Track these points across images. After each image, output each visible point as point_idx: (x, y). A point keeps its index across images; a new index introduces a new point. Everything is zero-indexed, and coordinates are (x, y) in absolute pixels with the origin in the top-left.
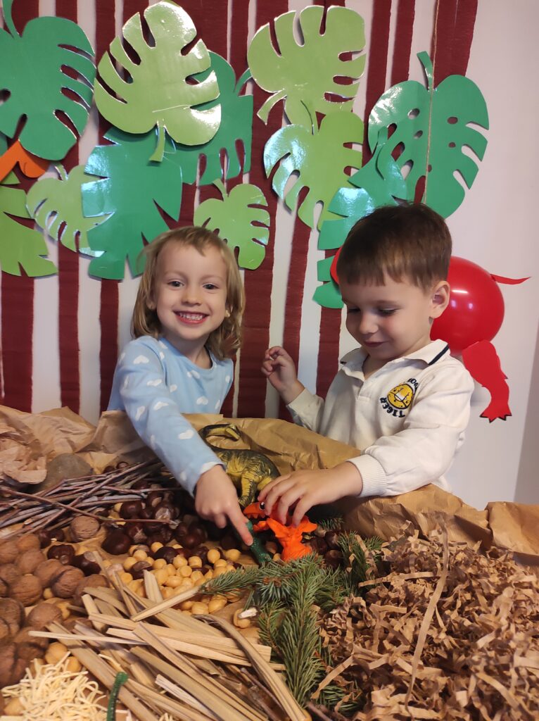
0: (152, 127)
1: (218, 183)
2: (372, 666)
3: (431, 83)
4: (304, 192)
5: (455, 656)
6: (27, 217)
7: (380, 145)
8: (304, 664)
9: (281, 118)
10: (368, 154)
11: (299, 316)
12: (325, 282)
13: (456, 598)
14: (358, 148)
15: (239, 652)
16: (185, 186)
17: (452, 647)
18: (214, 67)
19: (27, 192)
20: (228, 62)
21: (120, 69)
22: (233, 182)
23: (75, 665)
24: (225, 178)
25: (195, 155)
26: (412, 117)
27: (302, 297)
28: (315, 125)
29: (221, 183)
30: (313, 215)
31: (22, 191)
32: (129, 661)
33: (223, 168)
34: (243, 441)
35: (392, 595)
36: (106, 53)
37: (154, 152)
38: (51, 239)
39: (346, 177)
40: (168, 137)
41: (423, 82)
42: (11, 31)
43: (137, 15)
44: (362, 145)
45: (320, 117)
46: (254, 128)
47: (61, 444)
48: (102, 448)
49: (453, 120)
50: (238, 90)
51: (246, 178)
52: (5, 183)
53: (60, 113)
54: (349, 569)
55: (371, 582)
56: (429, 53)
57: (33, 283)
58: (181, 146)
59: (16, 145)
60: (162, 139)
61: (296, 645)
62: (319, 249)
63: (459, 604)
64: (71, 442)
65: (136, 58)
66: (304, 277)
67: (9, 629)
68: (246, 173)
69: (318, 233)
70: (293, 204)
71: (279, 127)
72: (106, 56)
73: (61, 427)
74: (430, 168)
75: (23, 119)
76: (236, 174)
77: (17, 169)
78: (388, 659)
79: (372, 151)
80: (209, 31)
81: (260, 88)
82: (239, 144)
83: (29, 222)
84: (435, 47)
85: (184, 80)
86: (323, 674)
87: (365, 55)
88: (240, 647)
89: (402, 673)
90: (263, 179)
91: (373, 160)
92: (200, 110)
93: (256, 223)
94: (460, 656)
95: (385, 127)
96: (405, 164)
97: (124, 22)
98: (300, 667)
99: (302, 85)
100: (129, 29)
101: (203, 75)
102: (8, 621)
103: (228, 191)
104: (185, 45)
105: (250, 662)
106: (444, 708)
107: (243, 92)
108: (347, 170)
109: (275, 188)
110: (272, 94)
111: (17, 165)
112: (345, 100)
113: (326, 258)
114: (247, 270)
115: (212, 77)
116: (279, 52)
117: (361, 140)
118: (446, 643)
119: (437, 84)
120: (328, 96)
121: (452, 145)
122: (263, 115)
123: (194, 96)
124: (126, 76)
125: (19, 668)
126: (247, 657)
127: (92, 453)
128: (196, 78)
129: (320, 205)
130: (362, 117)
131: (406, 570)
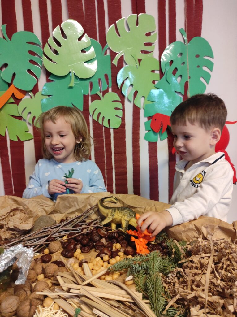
0: (68, 72)
1: (98, 93)
2: (189, 297)
3: (187, 41)
4: (136, 93)
5: (226, 290)
6: (19, 115)
7: (167, 70)
8: (158, 299)
9: (123, 63)
10: (162, 74)
11: (139, 147)
12: (149, 131)
13: (223, 264)
14: (157, 72)
15: (128, 296)
16: (84, 96)
17: (224, 286)
18: (92, 44)
19: (18, 105)
20: (98, 42)
21: (53, 50)
22: (105, 92)
23: (57, 307)
24: (101, 91)
25: (88, 83)
26: (180, 57)
27: (139, 138)
28: (138, 64)
29: (100, 93)
30: (141, 102)
31: (16, 105)
32: (80, 304)
33: (100, 86)
34: (120, 203)
35: (194, 265)
36: (47, 44)
37: (70, 82)
38: (29, 124)
39: (153, 85)
40: (76, 76)
41: (183, 41)
42: (6, 39)
43: (58, 26)
44: (159, 71)
45: (140, 60)
46: (112, 68)
47: (41, 211)
48: (59, 212)
49: (198, 56)
50: (104, 53)
51: (110, 90)
52: (9, 102)
53: (29, 71)
54: (173, 256)
55: (183, 261)
56: (184, 29)
57: (23, 143)
58: (81, 79)
59: (12, 86)
60: (73, 77)
61: (153, 290)
62: (145, 116)
63: (225, 267)
64: (45, 210)
65: (59, 44)
66: (139, 130)
67: (27, 293)
68: (110, 88)
69: (143, 110)
70: (131, 98)
71: (122, 67)
72: (47, 45)
73: (40, 204)
74: (190, 77)
75: (14, 75)
76: (106, 89)
77: (13, 96)
78: (195, 293)
79: (164, 73)
80: (89, 30)
81: (112, 51)
82: (106, 76)
83: (20, 118)
84: (187, 26)
85: (80, 51)
86: (167, 303)
87: (156, 33)
88: (128, 294)
89: (203, 300)
90: (117, 89)
91: (164, 77)
92: (88, 63)
93: (116, 109)
94: (228, 290)
95: (168, 62)
96: (179, 77)
97: (53, 29)
98: (156, 300)
99: (131, 48)
100: (55, 33)
101: (88, 48)
102: (26, 290)
103: (103, 95)
104: (79, 37)
105: (133, 300)
106: (223, 314)
107: (106, 53)
108: (154, 82)
109: (123, 93)
110: (118, 53)
111: (13, 94)
112: (150, 52)
113: (148, 120)
114: (114, 129)
115: (92, 49)
116: (119, 35)
117: (158, 69)
118: (221, 285)
119: (189, 41)
120: (142, 52)
121: (198, 66)
122: (115, 62)
123: (85, 58)
124: (56, 52)
125: (32, 310)
126: (132, 298)
127: (54, 214)
128: (85, 50)
129: (143, 98)
130: (158, 59)
131: (199, 254)
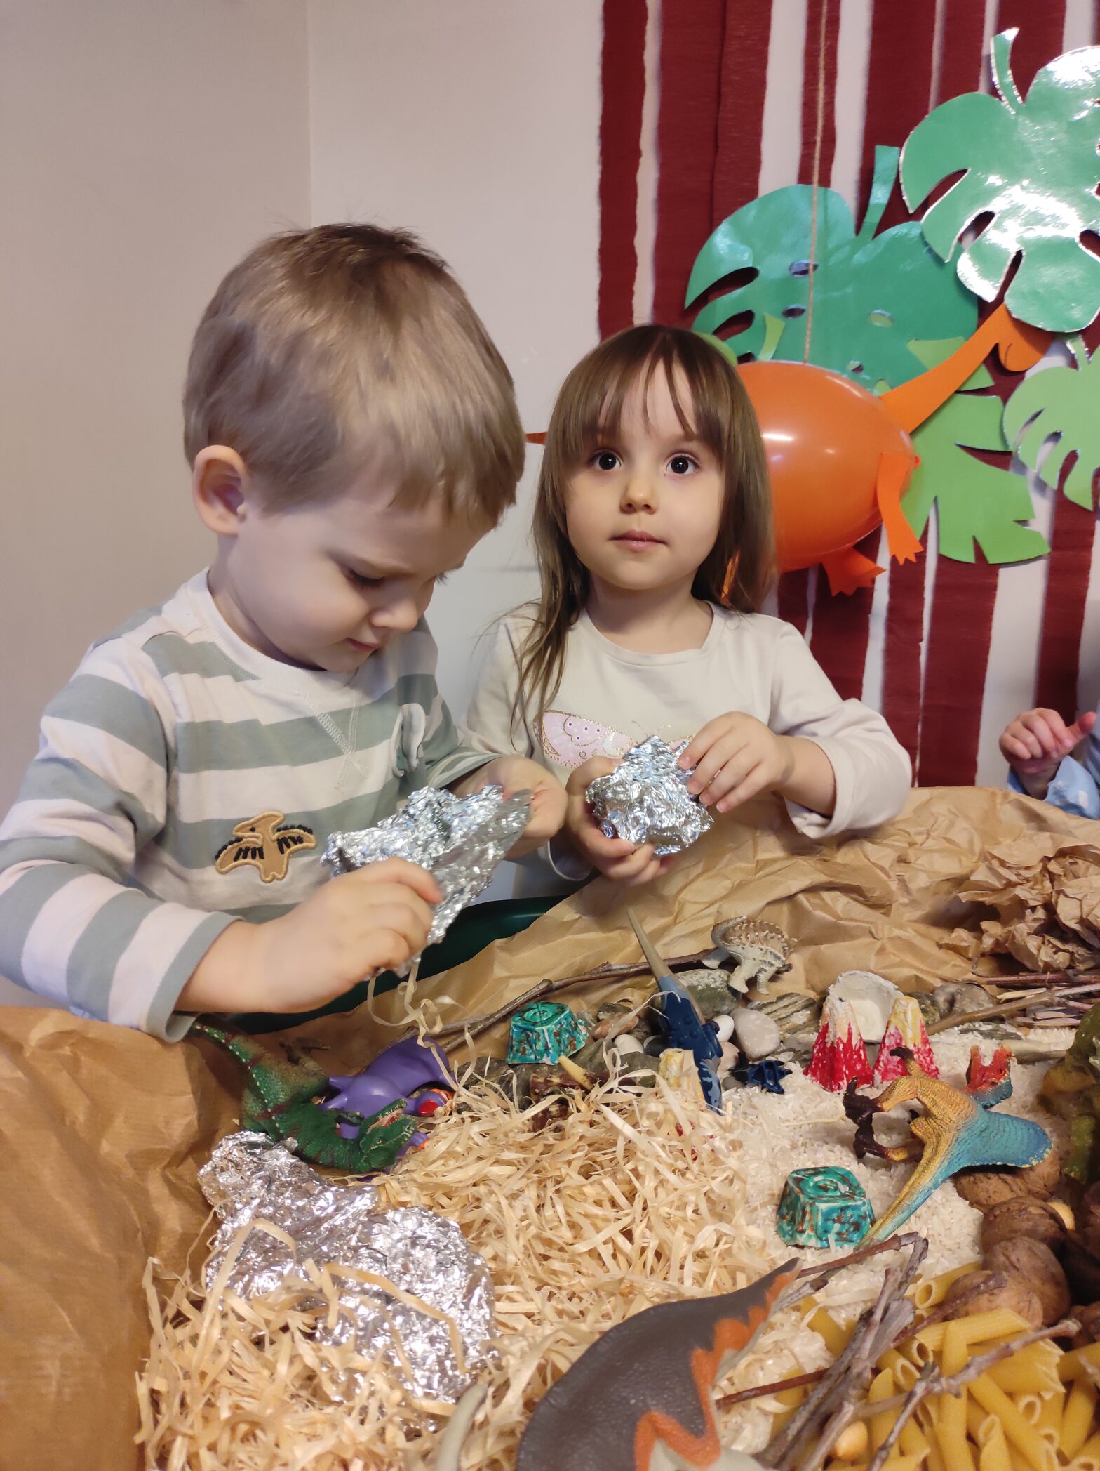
6: (998, 447)
19: (1005, 401)
31: (995, 399)
53: (1089, 238)
57: (997, 575)
59: (996, 316)
75: (1016, 262)
83: (1001, 458)
111: (995, 350)
